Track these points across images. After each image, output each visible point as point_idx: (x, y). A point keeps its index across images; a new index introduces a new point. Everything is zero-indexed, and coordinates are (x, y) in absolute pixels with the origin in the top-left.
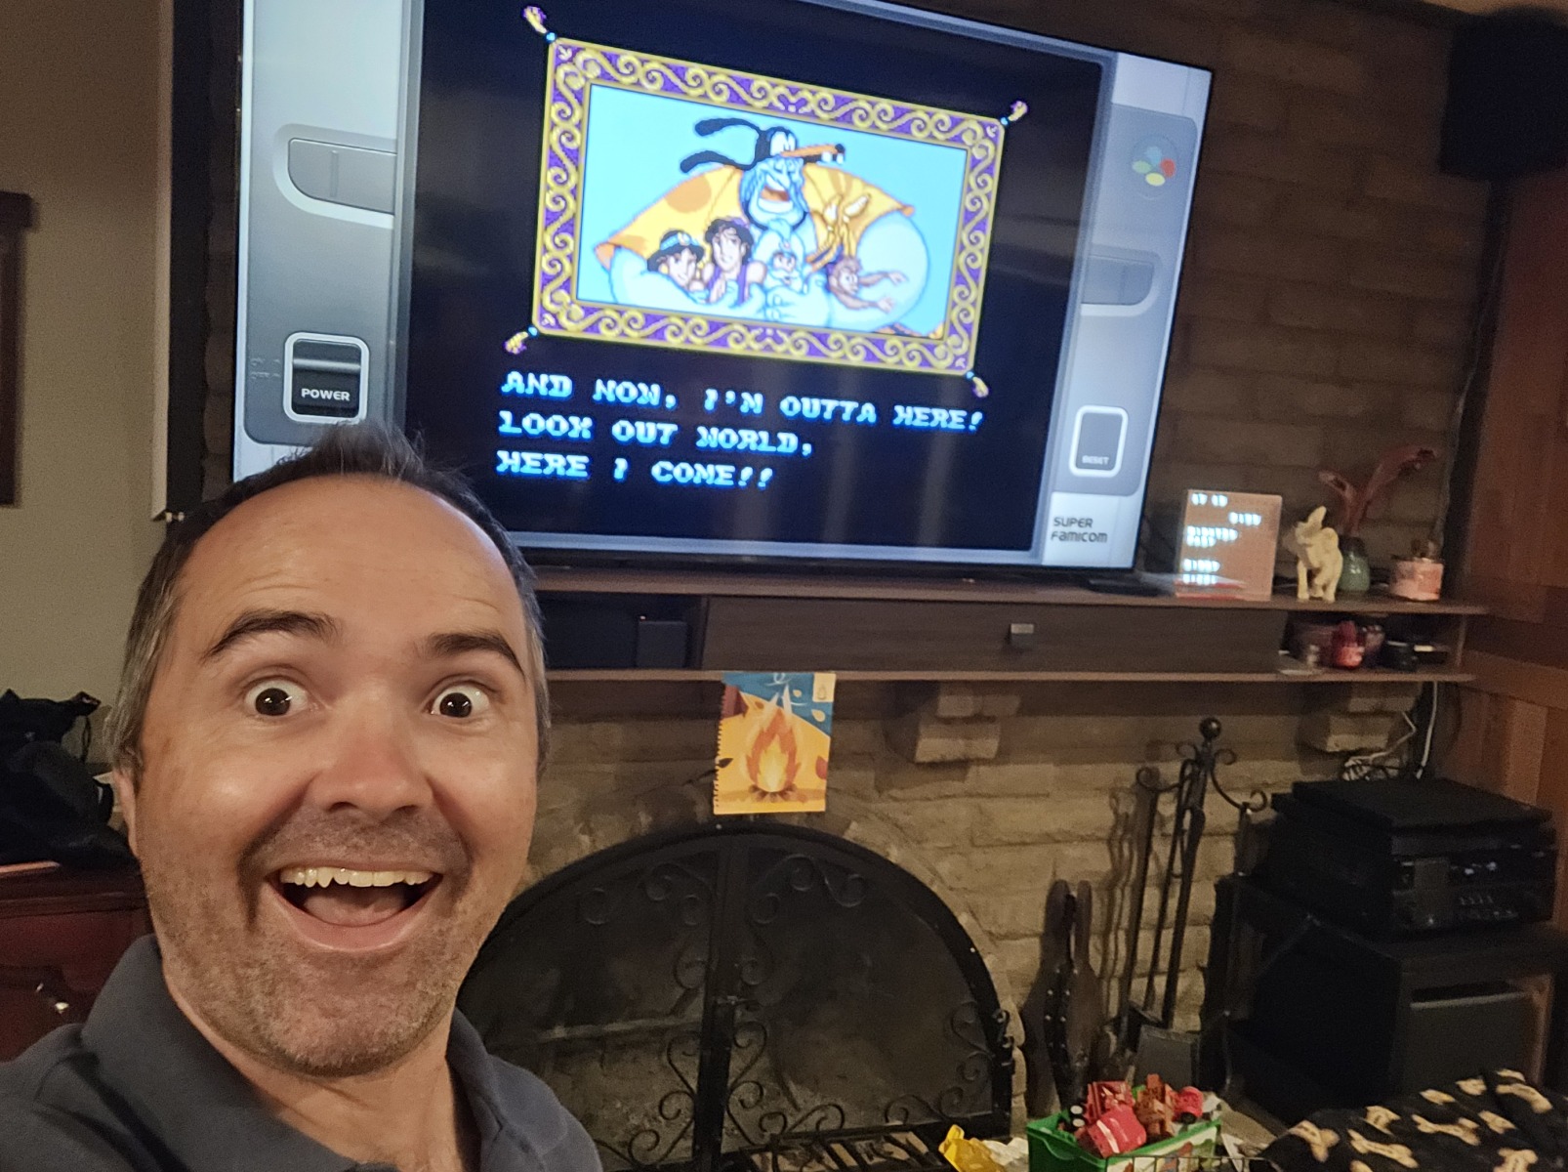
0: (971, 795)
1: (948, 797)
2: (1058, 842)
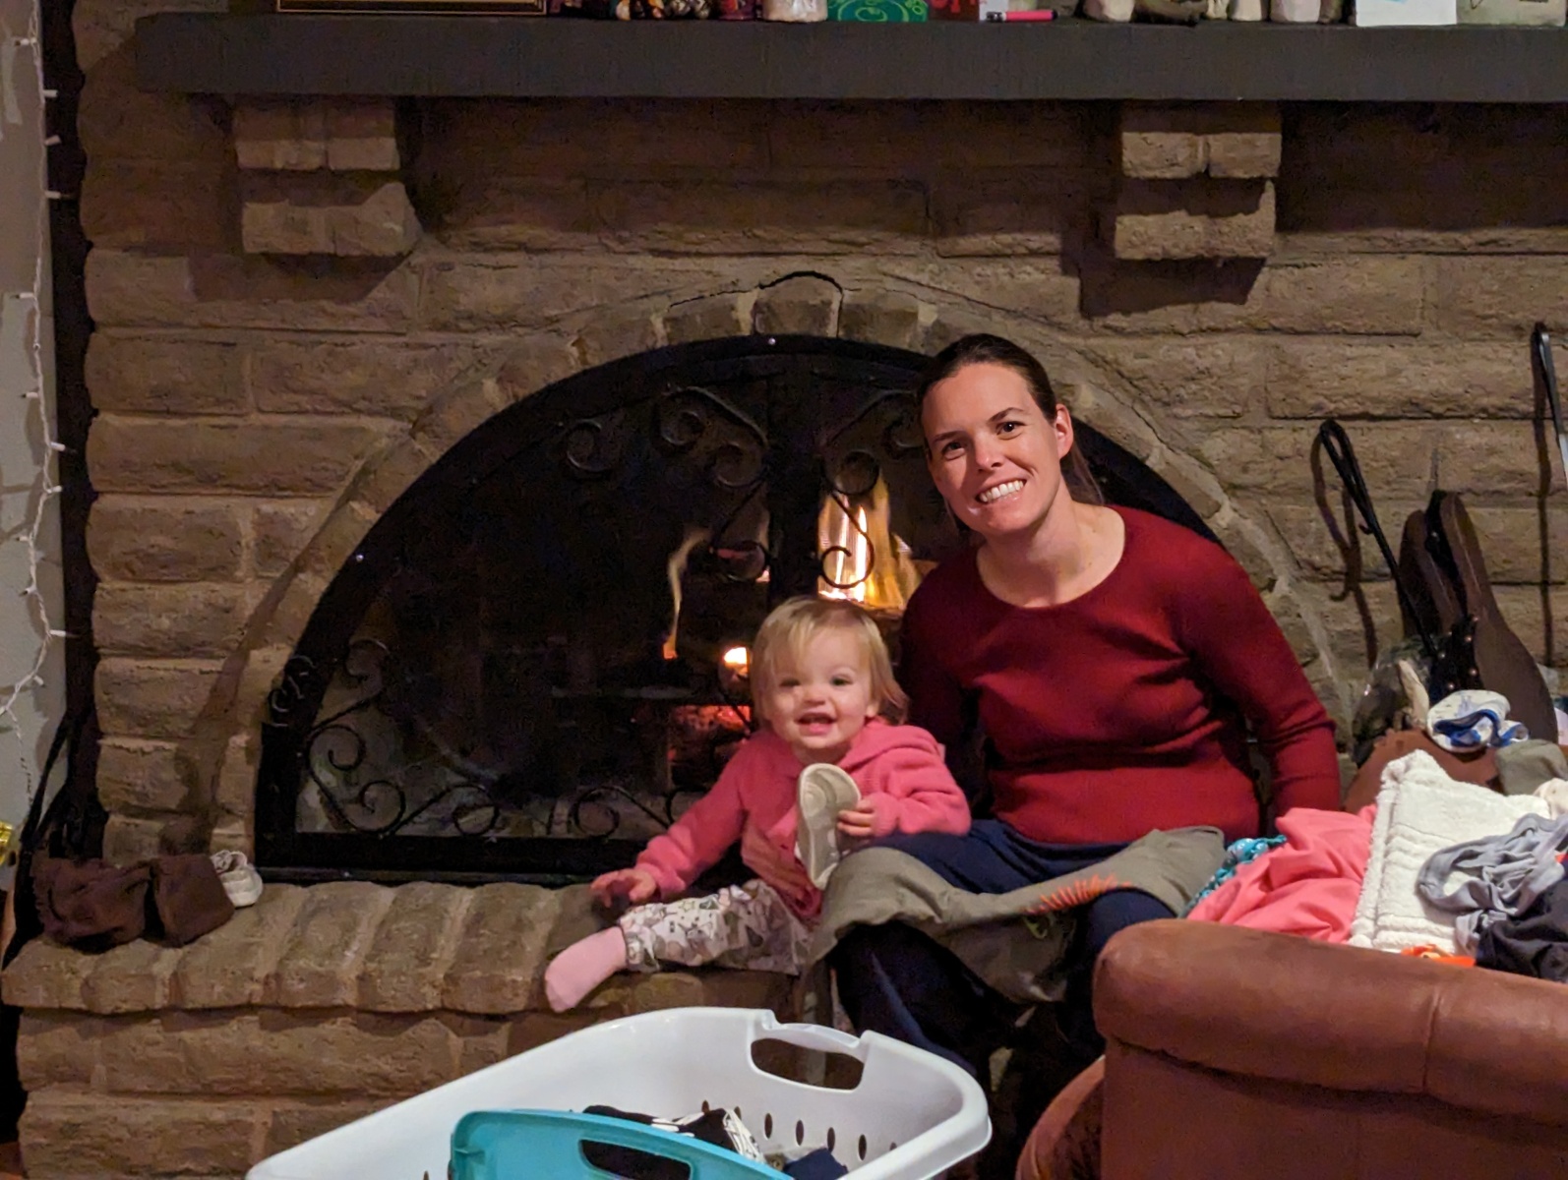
0: (1258, 329)
1: (1214, 330)
2: (1438, 417)
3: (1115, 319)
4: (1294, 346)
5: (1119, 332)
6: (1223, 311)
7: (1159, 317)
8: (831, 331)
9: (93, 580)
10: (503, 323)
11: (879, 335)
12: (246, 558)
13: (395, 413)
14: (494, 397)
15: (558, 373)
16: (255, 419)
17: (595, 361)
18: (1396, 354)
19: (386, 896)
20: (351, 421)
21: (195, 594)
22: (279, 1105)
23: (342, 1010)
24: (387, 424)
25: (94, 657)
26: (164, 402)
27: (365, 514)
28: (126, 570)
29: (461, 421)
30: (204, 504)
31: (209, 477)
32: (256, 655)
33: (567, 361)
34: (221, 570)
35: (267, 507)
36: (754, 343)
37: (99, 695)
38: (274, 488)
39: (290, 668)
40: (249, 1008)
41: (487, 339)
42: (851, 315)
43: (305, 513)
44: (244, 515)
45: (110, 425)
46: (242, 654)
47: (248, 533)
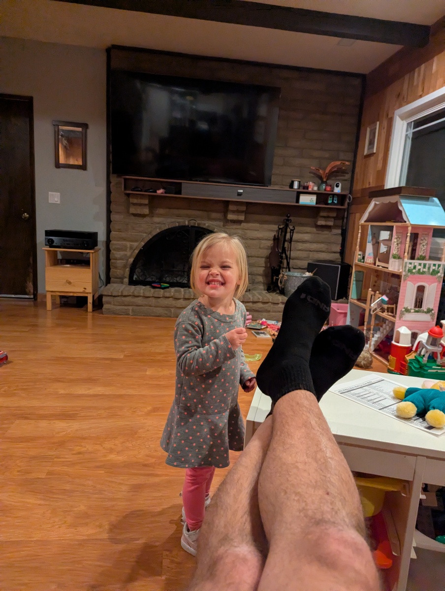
0: (242, 229)
1: (237, 229)
2: (260, 239)
3: (227, 227)
4: (246, 231)
5: (227, 228)
6: (238, 227)
7: (231, 227)
8: (196, 225)
9: (110, 251)
10: (159, 223)
11: (201, 226)
12: (128, 249)
13: (146, 233)
14: (158, 231)
15: (165, 228)
16: (130, 233)
17: (170, 227)
18: (256, 232)
19: (144, 287)
20: (141, 234)
21: (122, 253)
22: (133, 307)
23: (141, 296)
24: (145, 234)
25: (110, 260)
26: (119, 230)
27: (143, 244)
28: (114, 250)
29: (154, 233)
30: (124, 242)
31: (124, 239)
32: (129, 260)
33: (167, 227)
34: (125, 250)
35: (131, 243)
36: (188, 226)
37: (111, 264)
38: (132, 241)
39: (134, 261)
40: (130, 296)
41: (157, 225)
42: (198, 224)
43: (135, 244)
44: (128, 244)
45: (113, 233)
46: (128, 260)
47: (129, 246)
